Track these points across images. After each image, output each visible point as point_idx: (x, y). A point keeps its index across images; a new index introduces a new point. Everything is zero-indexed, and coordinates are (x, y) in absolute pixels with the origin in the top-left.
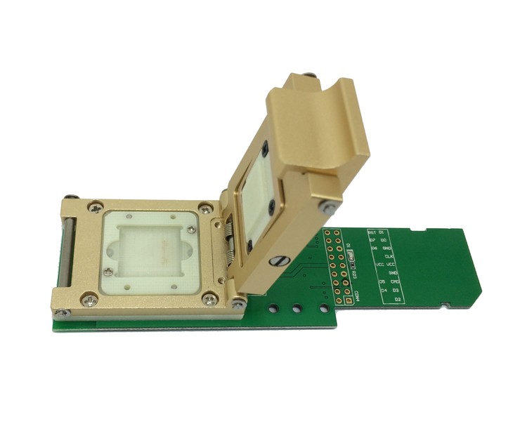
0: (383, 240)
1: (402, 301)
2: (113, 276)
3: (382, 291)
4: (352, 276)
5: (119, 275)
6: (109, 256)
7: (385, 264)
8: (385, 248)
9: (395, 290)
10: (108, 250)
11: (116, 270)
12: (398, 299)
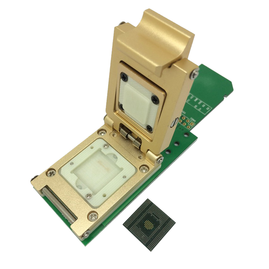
1: (210, 108)
2: (93, 196)
3: (199, 110)
4: (183, 114)
5: (95, 193)
6: (81, 189)
7: (190, 99)
9: (204, 106)
10: (77, 187)
11: (91, 193)
12: (208, 109)
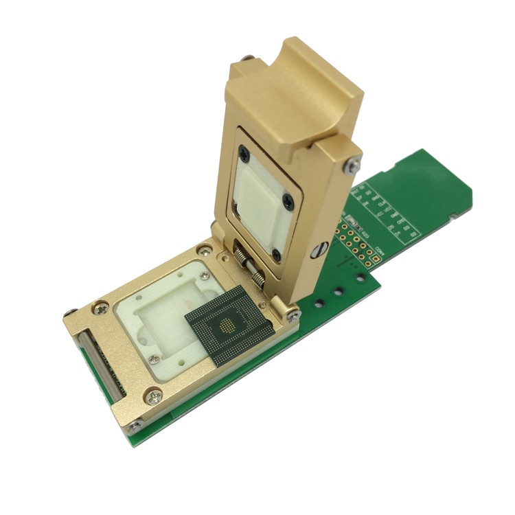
0: (368, 193)
1: (418, 234)
2: (161, 360)
3: (396, 235)
4: (364, 237)
5: (166, 356)
6: (145, 344)
7: (383, 212)
8: (374, 199)
9: (406, 228)
10: (139, 340)
11: (160, 354)
12: (413, 234)
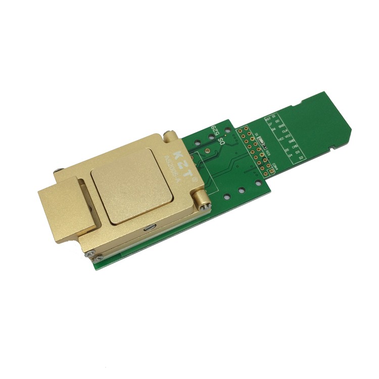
0: (277, 121)
1: (304, 158)
3: (289, 156)
4: (267, 155)
7: (284, 137)
8: (280, 127)
9: (297, 152)
12: (301, 158)
